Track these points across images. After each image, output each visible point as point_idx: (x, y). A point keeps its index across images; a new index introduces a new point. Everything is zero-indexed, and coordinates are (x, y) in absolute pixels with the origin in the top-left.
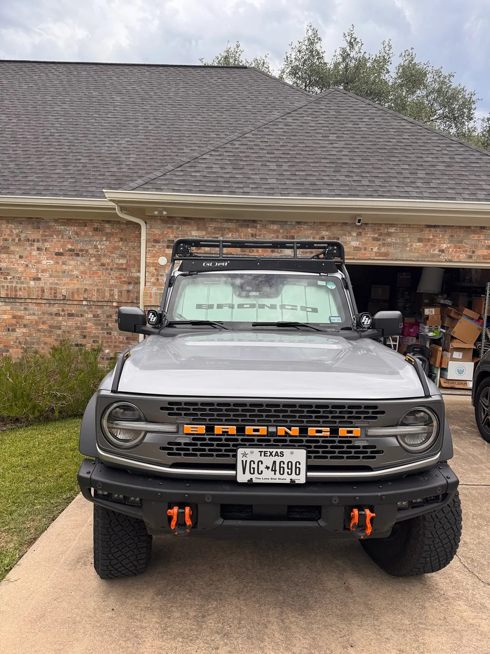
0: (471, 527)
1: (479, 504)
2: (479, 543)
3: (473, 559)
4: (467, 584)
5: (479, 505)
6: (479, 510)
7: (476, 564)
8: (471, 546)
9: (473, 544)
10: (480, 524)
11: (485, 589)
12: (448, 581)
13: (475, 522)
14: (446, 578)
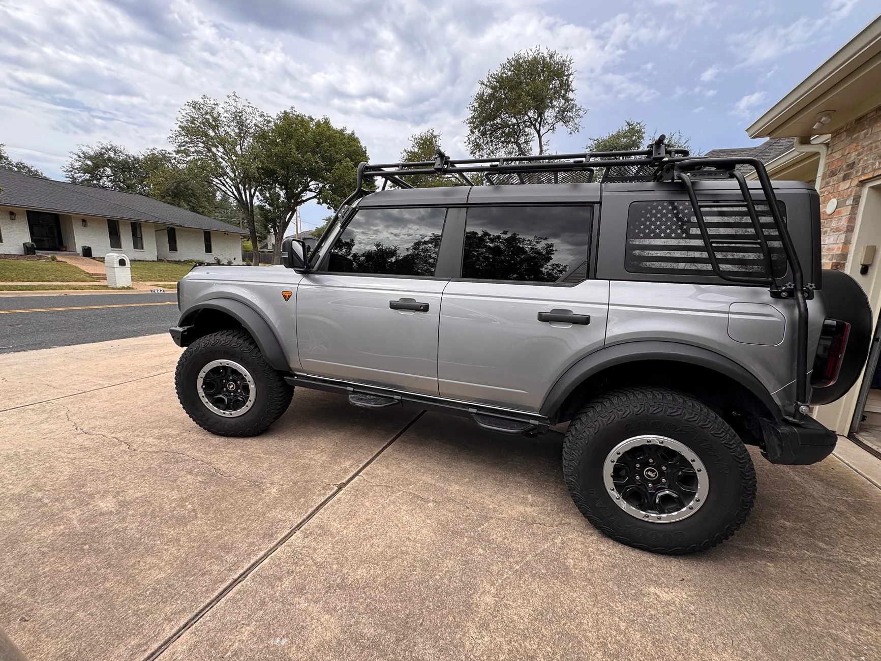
0: (191, 495)
1: (196, 544)
2: (175, 481)
3: (177, 463)
4: (176, 444)
5: (194, 541)
6: (191, 531)
7: (173, 460)
8: (183, 473)
9: (181, 477)
10: (182, 507)
11: (160, 448)
12: (191, 440)
13: (190, 506)
14: (194, 440)
